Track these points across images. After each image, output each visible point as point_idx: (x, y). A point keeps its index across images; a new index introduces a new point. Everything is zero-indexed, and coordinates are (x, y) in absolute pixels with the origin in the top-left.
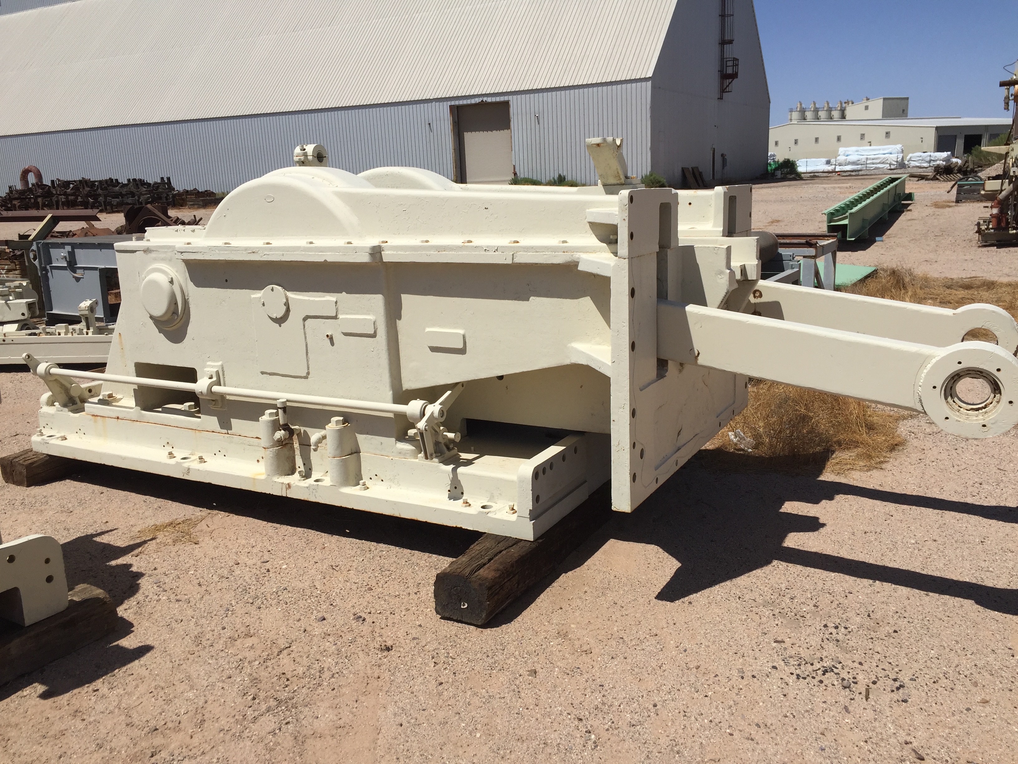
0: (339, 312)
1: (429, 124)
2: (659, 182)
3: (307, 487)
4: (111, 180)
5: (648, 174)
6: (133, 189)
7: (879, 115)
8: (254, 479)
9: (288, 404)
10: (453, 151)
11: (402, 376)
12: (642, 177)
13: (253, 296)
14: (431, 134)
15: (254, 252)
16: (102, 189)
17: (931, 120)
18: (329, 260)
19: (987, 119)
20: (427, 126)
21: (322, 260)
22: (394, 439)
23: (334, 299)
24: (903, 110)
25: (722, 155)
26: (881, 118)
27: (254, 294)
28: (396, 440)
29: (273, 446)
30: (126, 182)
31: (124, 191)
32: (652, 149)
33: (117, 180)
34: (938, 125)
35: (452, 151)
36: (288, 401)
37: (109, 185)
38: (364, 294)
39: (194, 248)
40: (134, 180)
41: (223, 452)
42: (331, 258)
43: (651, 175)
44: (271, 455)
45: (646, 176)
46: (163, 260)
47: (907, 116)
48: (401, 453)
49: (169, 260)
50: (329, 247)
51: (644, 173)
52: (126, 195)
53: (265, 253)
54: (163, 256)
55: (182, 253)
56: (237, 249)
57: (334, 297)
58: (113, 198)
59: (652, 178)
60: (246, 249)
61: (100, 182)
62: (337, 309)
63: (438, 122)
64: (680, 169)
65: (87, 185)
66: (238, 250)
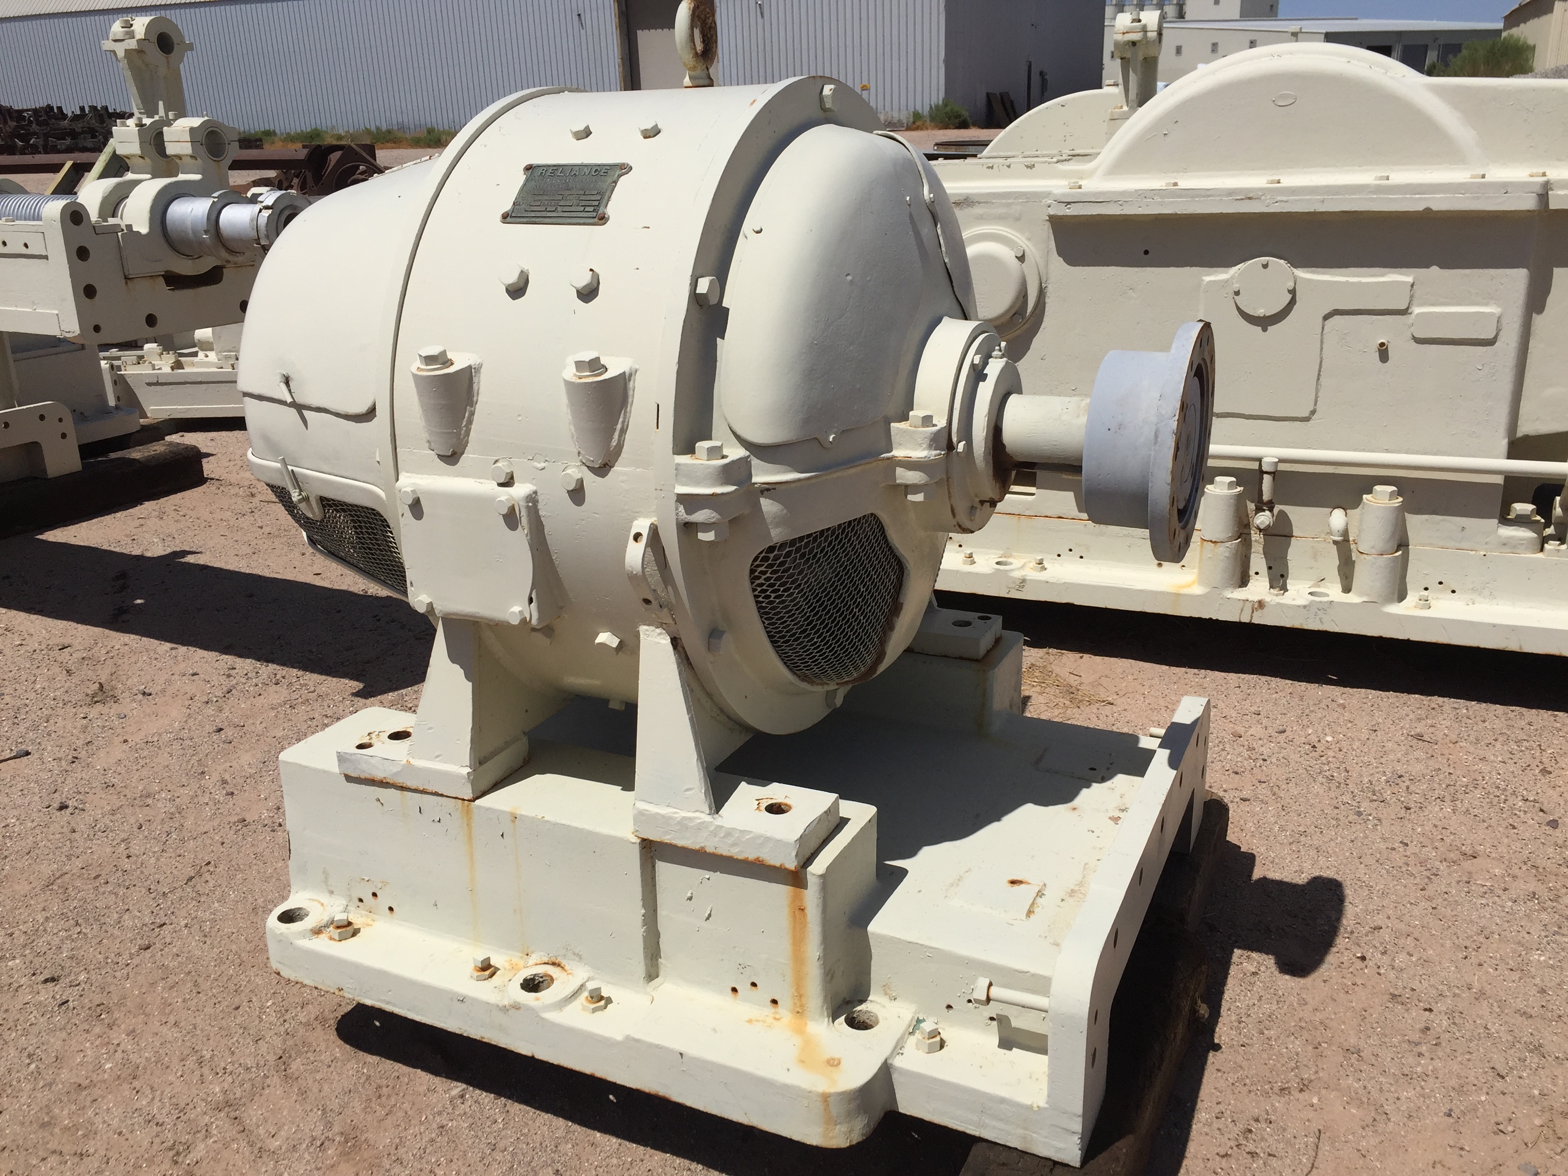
0: (1415, 302)
1: (579, 15)
2: (959, 116)
3: (1305, 607)
4: (50, 108)
5: (941, 103)
6: (94, 124)
7: (1236, 13)
8: (1178, 595)
9: (1282, 467)
10: (620, 61)
11: (1521, 412)
12: (931, 107)
13: (1207, 279)
14: (583, 32)
15: (1250, 198)
16: (39, 123)
17: (1319, 22)
18: (1435, 207)
19: (1391, 21)
20: (576, 18)
21: (1420, 207)
22: (1496, 521)
23: (1410, 279)
24: (1272, 6)
25: (1042, 74)
26: (1238, 18)
27: (1208, 275)
28: (1500, 522)
29: (1230, 539)
30: (79, 113)
31: (78, 126)
32: (947, 61)
33: (60, 108)
34: (1329, 31)
35: (618, 61)
36: (1282, 461)
37: (50, 118)
38: (1482, 268)
39: (1086, 194)
40: (93, 108)
41: (1077, 552)
42: (1440, 203)
43: (945, 105)
44: (1227, 554)
45: (937, 106)
46: (1000, 219)
47: (1276, 15)
48: (1505, 544)
49: (1015, 220)
50: (1444, 185)
51: (934, 101)
52: (83, 132)
53: (1279, 198)
54: (1002, 211)
55: (1069, 203)
56: (1209, 193)
57: (1407, 275)
58: (58, 139)
59: (948, 109)
60: (1231, 192)
61: (35, 111)
62: (1412, 297)
63: (594, 14)
64: (984, 96)
65: (11, 117)
66: (1209, 196)
